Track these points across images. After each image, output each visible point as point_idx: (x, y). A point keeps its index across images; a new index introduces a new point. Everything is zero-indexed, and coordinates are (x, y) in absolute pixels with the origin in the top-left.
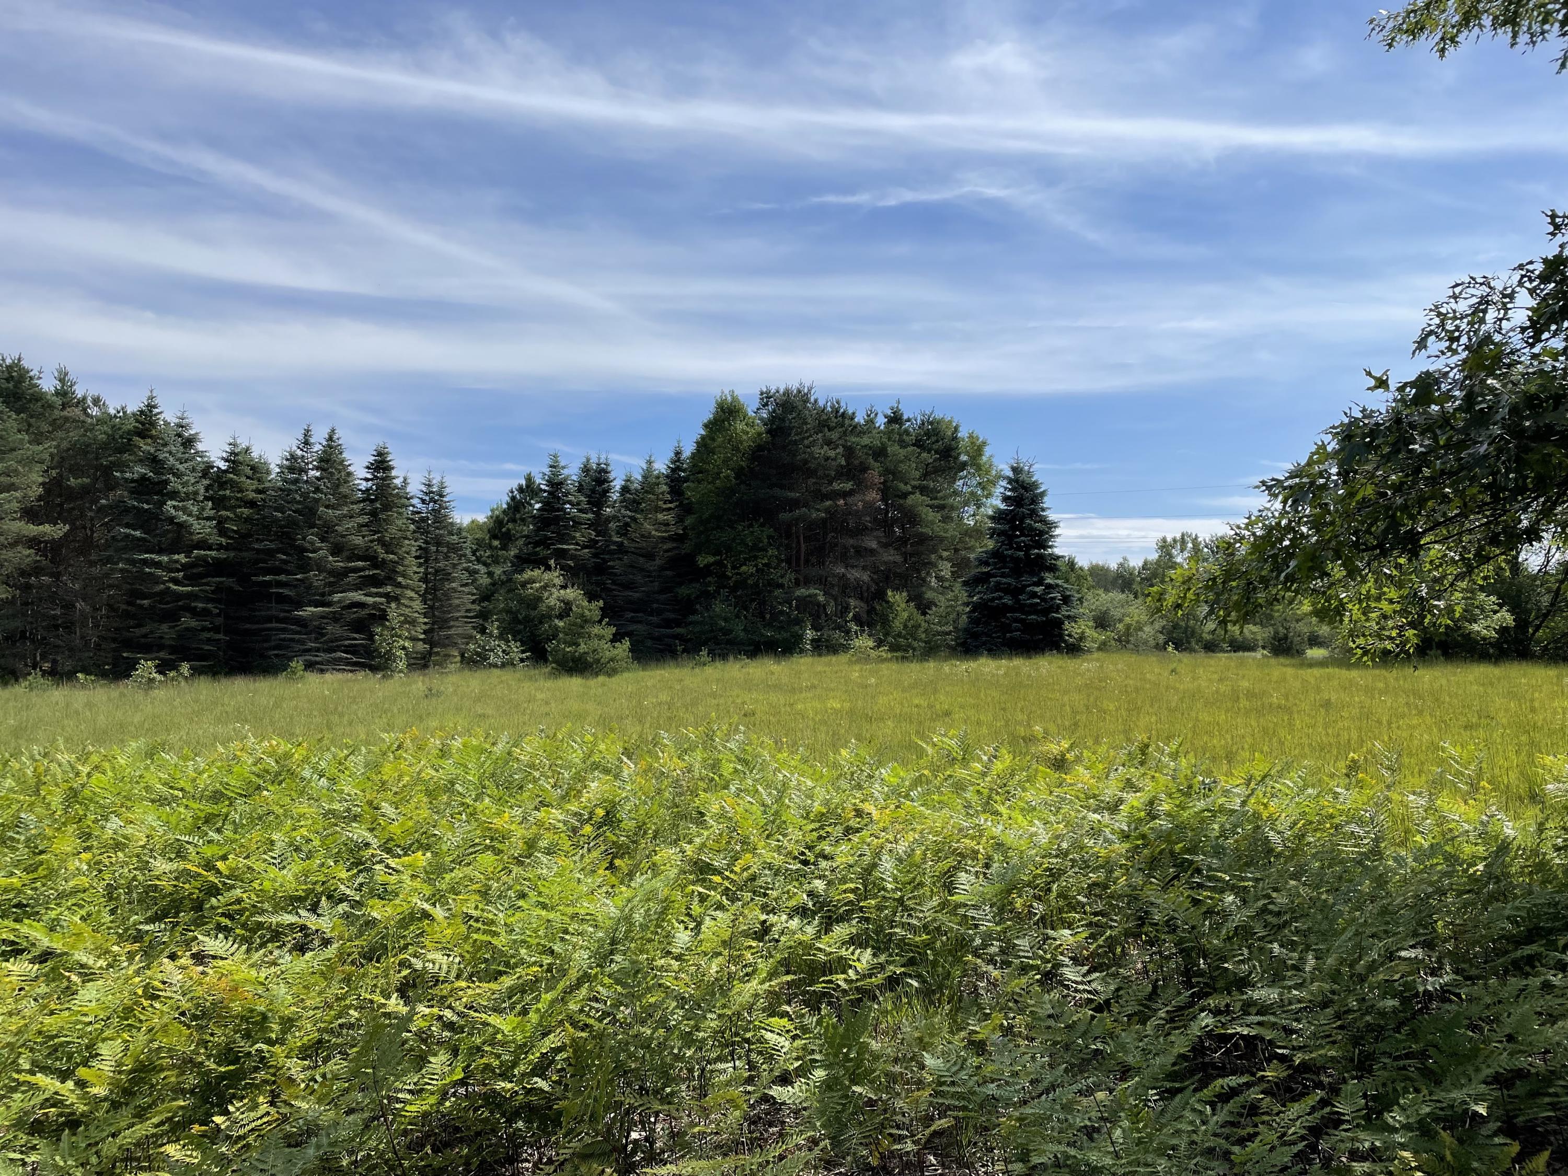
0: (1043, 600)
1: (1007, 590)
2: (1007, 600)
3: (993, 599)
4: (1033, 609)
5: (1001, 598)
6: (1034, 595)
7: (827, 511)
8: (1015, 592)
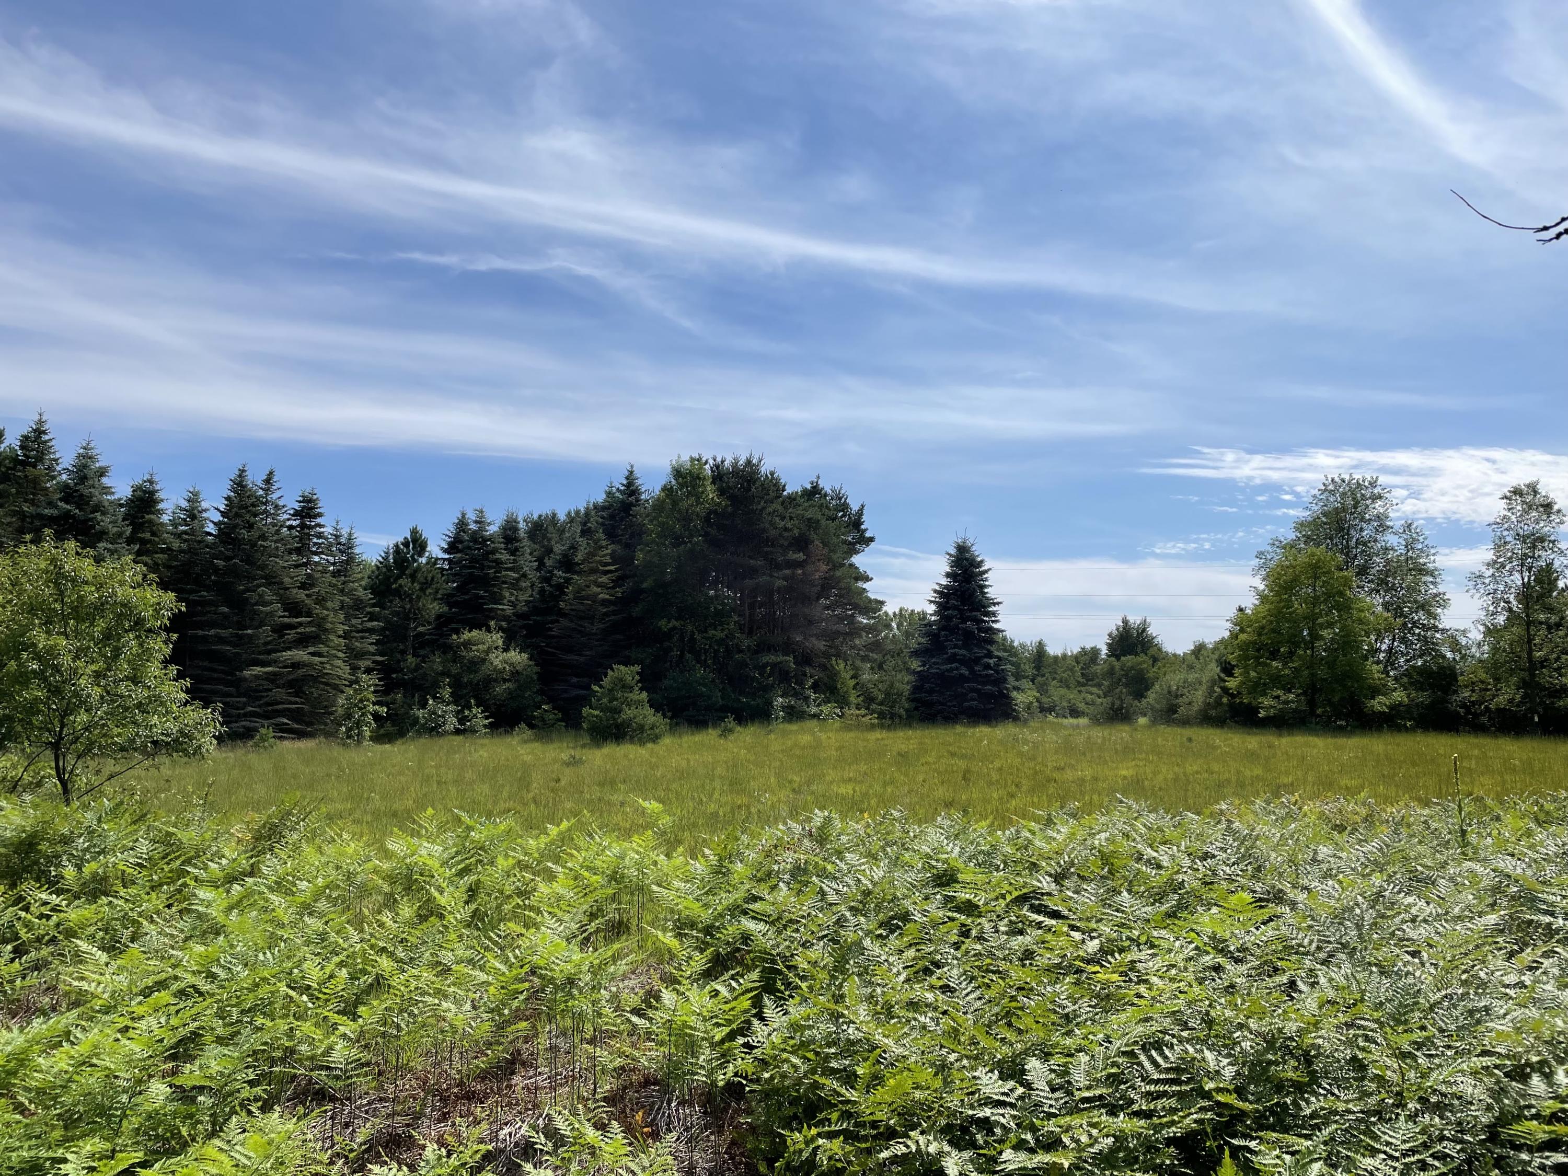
0: (997, 672)
1: (964, 662)
2: (965, 671)
3: (952, 670)
4: (987, 680)
5: (957, 669)
6: (988, 667)
7: (785, 578)
8: (970, 663)
